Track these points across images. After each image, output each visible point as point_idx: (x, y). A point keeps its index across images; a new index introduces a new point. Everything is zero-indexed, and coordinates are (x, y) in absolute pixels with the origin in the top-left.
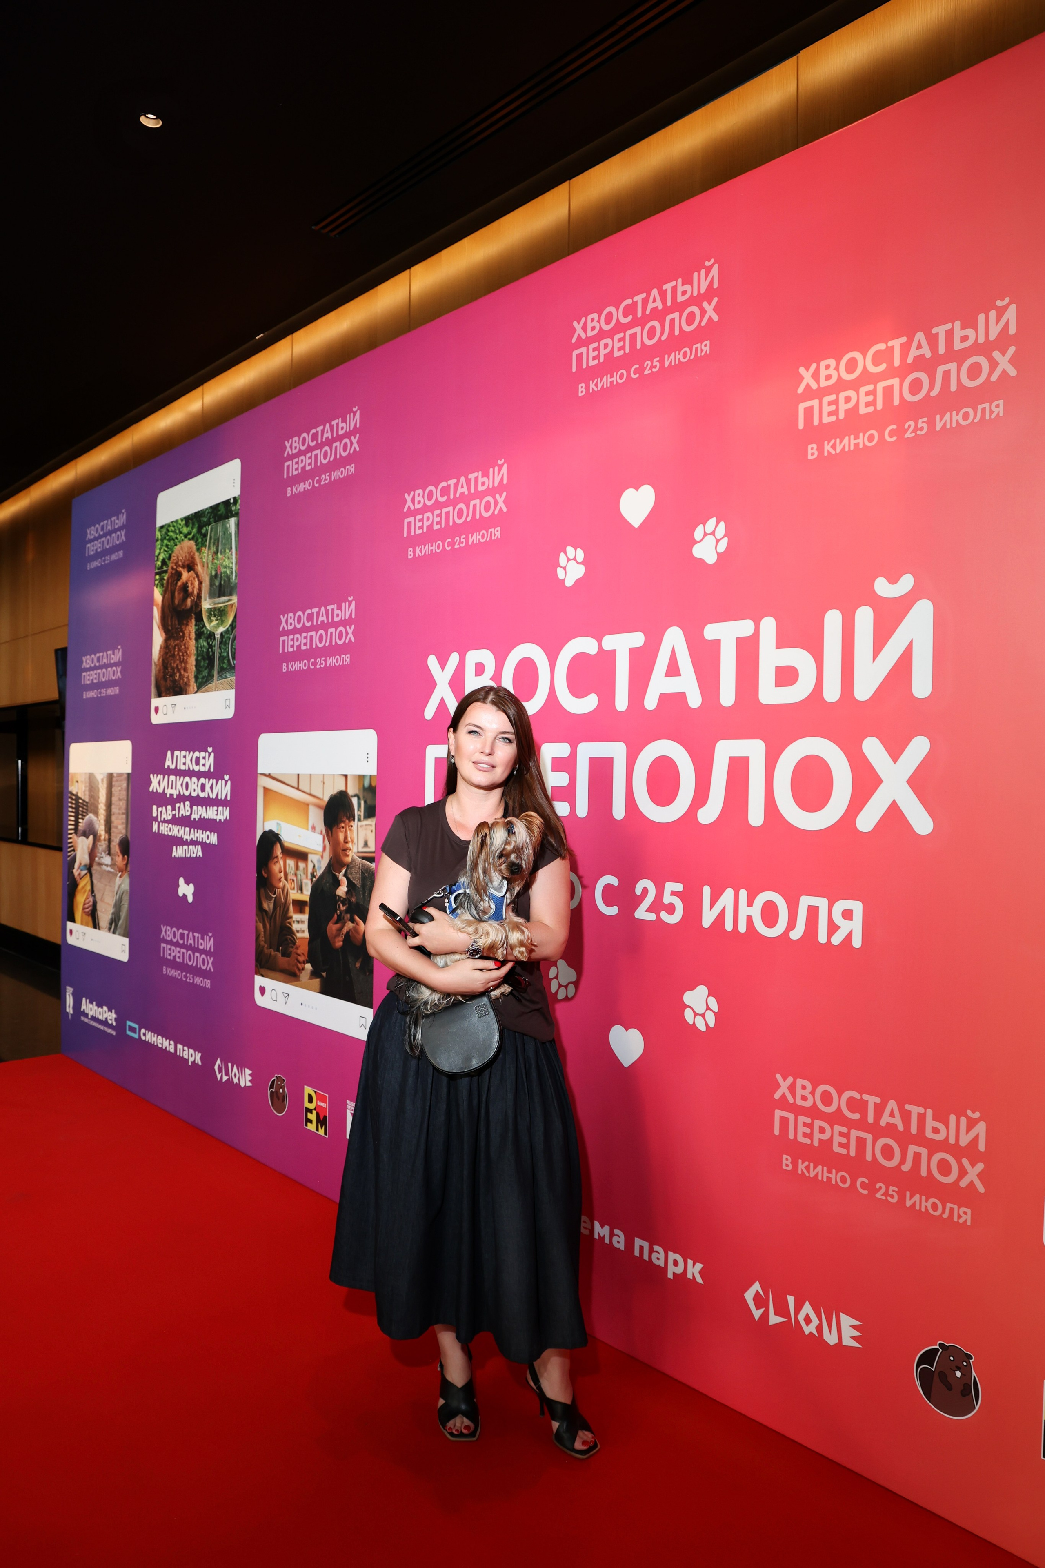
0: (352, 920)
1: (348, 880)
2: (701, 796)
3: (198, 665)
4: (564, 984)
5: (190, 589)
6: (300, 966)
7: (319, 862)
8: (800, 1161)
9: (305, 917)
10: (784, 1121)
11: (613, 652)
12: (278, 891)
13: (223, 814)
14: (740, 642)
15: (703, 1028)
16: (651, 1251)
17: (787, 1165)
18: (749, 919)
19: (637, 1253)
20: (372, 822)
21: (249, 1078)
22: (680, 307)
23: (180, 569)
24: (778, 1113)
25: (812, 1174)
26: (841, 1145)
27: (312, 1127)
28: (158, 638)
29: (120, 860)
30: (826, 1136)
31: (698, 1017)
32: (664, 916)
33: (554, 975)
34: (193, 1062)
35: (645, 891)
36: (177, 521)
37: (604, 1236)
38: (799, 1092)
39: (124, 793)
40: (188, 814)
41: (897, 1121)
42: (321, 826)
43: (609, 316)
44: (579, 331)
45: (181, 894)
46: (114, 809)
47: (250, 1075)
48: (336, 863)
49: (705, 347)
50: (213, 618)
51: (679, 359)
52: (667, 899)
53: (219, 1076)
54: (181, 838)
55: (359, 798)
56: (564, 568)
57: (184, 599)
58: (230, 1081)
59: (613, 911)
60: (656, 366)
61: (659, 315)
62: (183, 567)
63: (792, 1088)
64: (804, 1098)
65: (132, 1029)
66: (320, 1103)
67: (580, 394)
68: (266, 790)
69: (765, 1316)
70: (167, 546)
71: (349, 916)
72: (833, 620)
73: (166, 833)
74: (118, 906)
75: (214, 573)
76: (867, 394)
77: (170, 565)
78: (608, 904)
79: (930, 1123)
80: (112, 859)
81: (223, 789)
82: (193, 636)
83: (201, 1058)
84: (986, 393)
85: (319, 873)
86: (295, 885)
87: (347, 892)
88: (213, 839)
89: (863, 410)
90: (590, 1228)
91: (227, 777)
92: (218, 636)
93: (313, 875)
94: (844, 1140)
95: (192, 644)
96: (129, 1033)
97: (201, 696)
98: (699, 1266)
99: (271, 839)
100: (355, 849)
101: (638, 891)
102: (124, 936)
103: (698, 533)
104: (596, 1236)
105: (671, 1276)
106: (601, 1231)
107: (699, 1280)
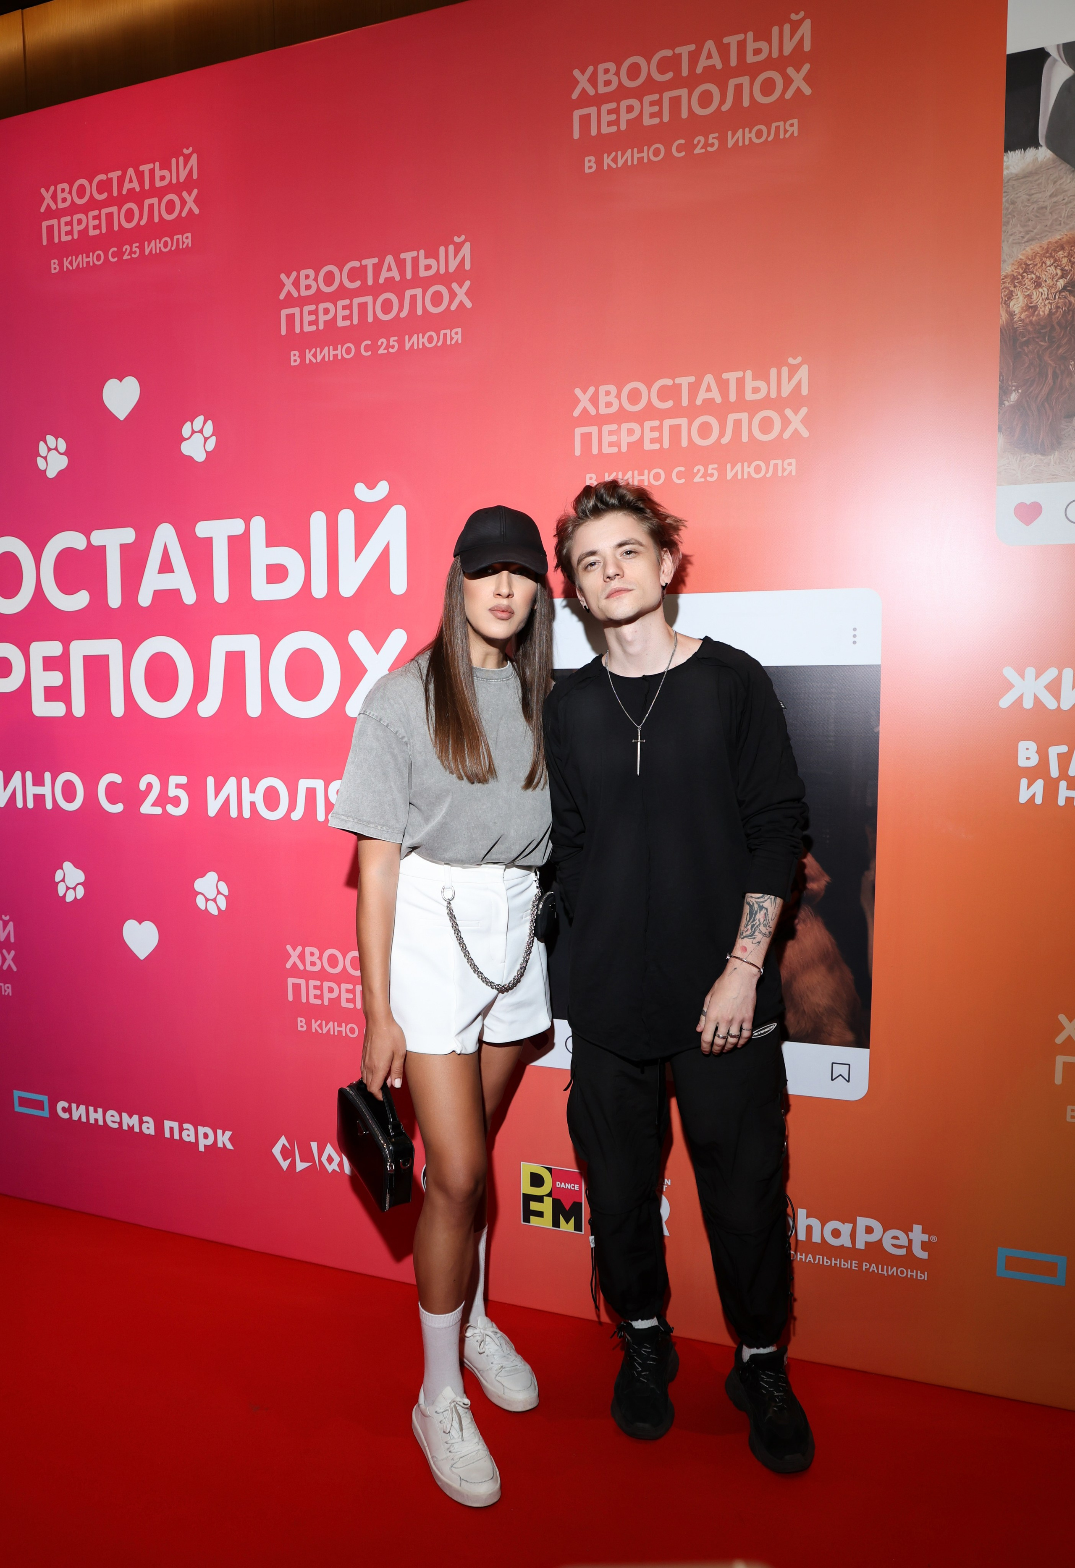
2: (200, 690)
4: (73, 886)
8: (313, 1021)
10: (297, 987)
14: (232, 540)
15: (214, 912)
16: (181, 1129)
17: (302, 1027)
18: (253, 805)
19: (167, 1135)
22: (159, 193)
24: (291, 981)
25: (325, 1030)
26: (348, 1000)
30: (334, 995)
31: (210, 902)
32: (170, 809)
33: (61, 878)
35: (150, 786)
37: (133, 1125)
38: (308, 959)
43: (81, 192)
44: (48, 200)
49: (186, 240)
51: (160, 248)
52: (172, 792)
56: (45, 458)
59: (118, 808)
60: (135, 252)
61: (137, 197)
63: (302, 957)
64: (313, 964)
67: (53, 271)
69: (293, 1165)
72: (318, 521)
76: (344, 308)
78: (112, 800)
84: (447, 320)
89: (341, 323)
90: (119, 1121)
94: (350, 996)
98: (228, 1134)
101: (143, 786)
103: (186, 430)
104: (125, 1127)
105: (202, 1148)
106: (130, 1121)
107: (229, 1146)
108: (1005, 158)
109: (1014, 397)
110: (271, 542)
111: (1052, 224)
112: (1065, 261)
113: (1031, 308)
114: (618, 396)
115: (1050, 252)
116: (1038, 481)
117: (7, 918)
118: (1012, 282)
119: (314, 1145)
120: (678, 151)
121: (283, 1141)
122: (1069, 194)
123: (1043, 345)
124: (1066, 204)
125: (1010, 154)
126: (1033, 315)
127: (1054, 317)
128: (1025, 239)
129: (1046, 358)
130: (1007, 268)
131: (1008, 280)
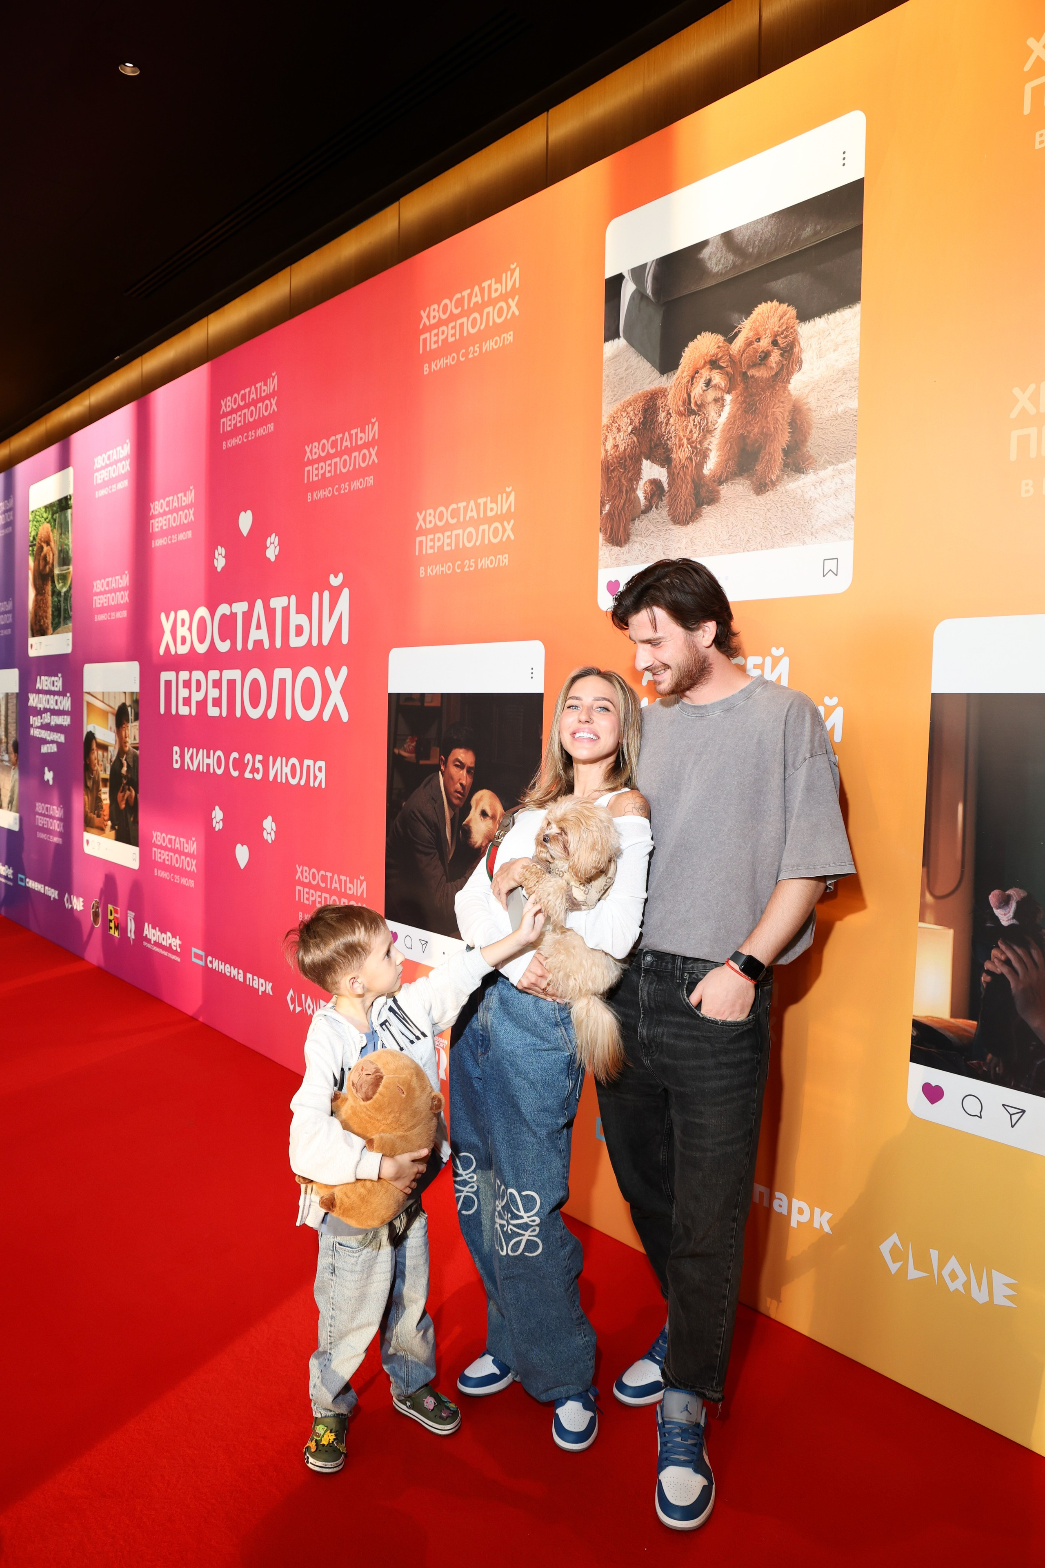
0: (129, 790)
1: (127, 763)
2: (269, 702)
3: (53, 615)
4: (218, 821)
5: (48, 559)
6: (105, 823)
7: (113, 752)
9: (107, 790)
10: (299, 892)
11: (236, 613)
12: (95, 772)
13: (65, 721)
14: (283, 608)
15: (270, 842)
16: (253, 980)
18: (286, 774)
19: (248, 983)
20: (137, 723)
21: (82, 904)
22: (262, 400)
23: (43, 544)
24: (298, 888)
27: (112, 932)
28: (32, 594)
29: (13, 756)
30: (314, 898)
31: (268, 835)
32: (255, 775)
33: (215, 816)
34: (54, 898)
35: (248, 760)
36: (40, 508)
37: (235, 975)
38: (304, 874)
39: (15, 707)
40: (49, 721)
41: (337, 886)
42: (114, 728)
43: (235, 400)
44: (222, 407)
45: (46, 779)
46: (10, 720)
47: (83, 902)
48: (121, 752)
49: (271, 427)
50: (60, 581)
51: (262, 432)
52: (257, 765)
53: (67, 905)
54: (46, 739)
55: (131, 708)
56: (217, 559)
57: (45, 566)
58: (72, 908)
59: (238, 774)
60: (253, 435)
61: (255, 403)
62: (44, 542)
63: (302, 873)
64: (306, 877)
65: (22, 880)
66: (116, 915)
67: (224, 448)
68: (88, 703)
69: (295, 1008)
70: (35, 526)
71: (127, 787)
72: (315, 598)
73: (37, 736)
74: (12, 791)
75: (60, 548)
76: (329, 465)
77: (38, 540)
78: (235, 770)
79: (349, 885)
80: (9, 757)
81: (65, 703)
82: (50, 593)
83: (59, 895)
84: (368, 471)
85: (113, 759)
86: (102, 768)
87: (127, 771)
88: (61, 738)
89: (328, 475)
90: (230, 971)
91: (68, 695)
92: (63, 594)
93: (111, 761)
95: (50, 598)
96: (20, 883)
97: (55, 636)
98: (271, 984)
99: (91, 736)
100: (130, 743)
101: (246, 762)
102: (16, 812)
103: (268, 542)
104: (232, 976)
105: (260, 993)
106: (234, 972)
107: (271, 993)
108: (604, 347)
109: (607, 507)
110: (297, 613)
111: (626, 389)
112: (632, 413)
113: (616, 446)
114: (434, 517)
115: (624, 408)
116: (618, 565)
117: (194, 839)
118: (607, 429)
119: (303, 996)
120: (462, 357)
121: (291, 992)
122: (634, 367)
123: (620, 472)
124: (633, 375)
125: (607, 343)
126: (616, 451)
127: (627, 451)
128: (613, 400)
129: (623, 480)
130: (605, 421)
131: (605, 428)
